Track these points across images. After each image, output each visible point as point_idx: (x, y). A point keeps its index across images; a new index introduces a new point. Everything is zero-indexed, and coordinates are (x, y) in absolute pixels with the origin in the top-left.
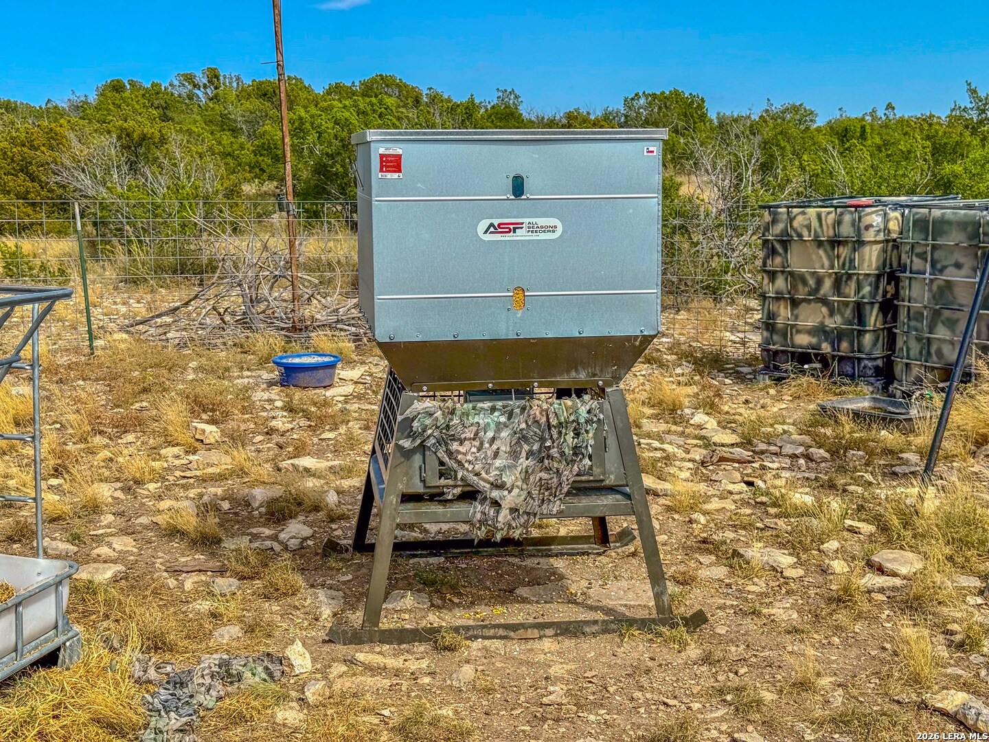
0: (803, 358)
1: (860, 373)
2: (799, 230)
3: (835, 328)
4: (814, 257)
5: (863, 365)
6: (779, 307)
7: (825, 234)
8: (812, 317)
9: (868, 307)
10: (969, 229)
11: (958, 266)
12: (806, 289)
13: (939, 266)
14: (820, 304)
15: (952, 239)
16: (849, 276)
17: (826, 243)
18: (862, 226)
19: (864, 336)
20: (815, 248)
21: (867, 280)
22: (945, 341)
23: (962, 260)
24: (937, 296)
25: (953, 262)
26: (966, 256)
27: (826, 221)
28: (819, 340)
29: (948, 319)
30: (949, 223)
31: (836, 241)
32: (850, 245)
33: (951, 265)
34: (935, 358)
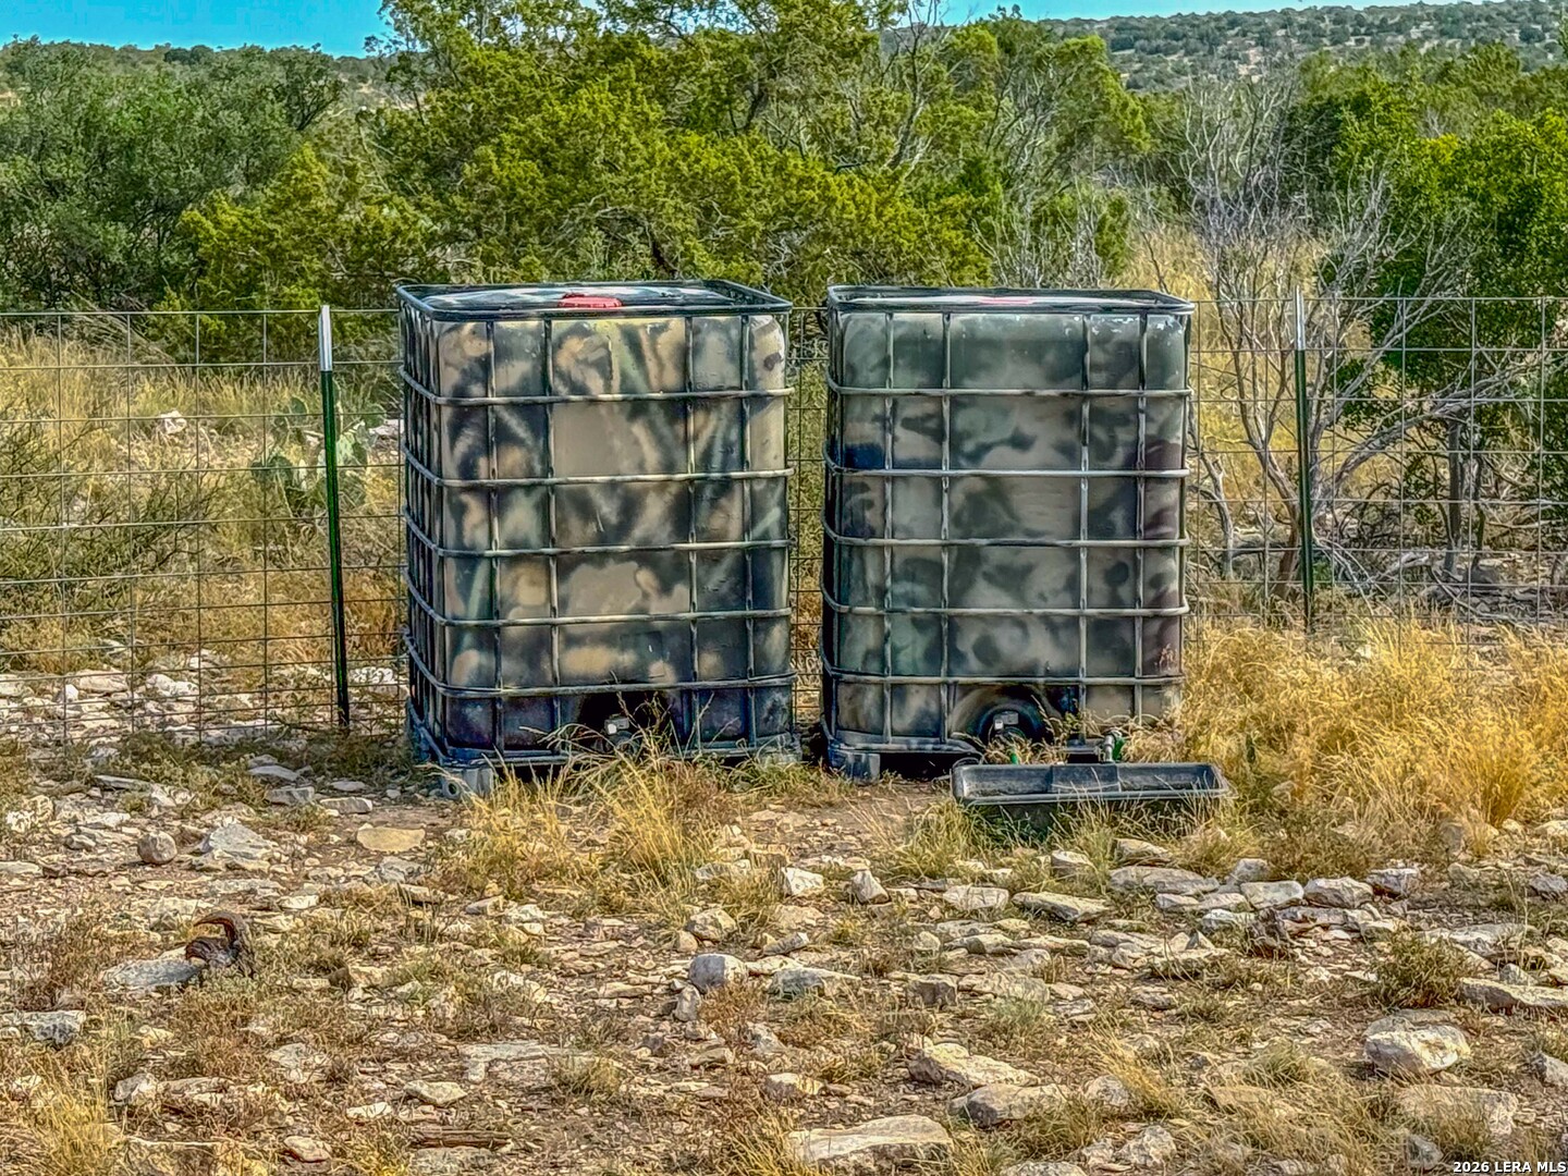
0: (596, 708)
1: (763, 727)
2: (576, 375)
3: (694, 621)
4: (617, 443)
5: (769, 704)
6: (515, 583)
7: (654, 382)
8: (611, 598)
9: (776, 560)
10: (1050, 357)
11: (1020, 443)
12: (592, 529)
13: (969, 446)
14: (634, 565)
15: (1010, 380)
16: (725, 486)
17: (654, 407)
18: (758, 358)
19: (767, 632)
20: (622, 419)
21: (773, 490)
22: (998, 619)
23: (1028, 429)
24: (965, 517)
25: (1008, 435)
26: (1041, 419)
27: (654, 351)
28: (641, 656)
29: (1003, 569)
30: (991, 344)
31: (686, 400)
32: (725, 407)
33: (1002, 443)
34: (974, 663)
